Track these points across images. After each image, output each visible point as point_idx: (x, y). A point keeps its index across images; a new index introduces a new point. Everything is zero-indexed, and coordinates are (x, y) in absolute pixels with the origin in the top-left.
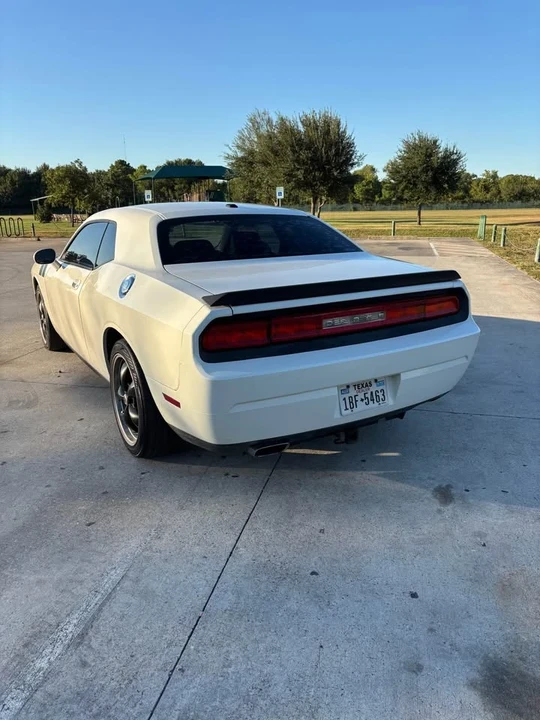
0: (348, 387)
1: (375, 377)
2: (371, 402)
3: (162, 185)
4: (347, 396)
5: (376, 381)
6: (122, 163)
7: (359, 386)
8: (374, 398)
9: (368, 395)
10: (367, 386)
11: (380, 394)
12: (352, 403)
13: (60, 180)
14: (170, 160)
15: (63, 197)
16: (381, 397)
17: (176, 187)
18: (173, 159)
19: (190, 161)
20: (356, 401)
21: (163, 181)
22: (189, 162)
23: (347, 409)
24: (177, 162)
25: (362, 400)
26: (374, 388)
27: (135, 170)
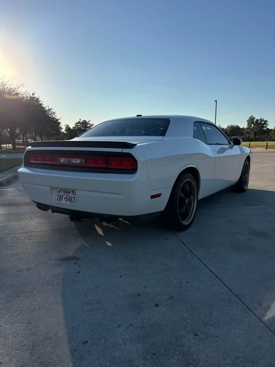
0: (61, 190)
2: (68, 201)
5: (73, 191)
7: (65, 191)
8: (70, 199)
9: (68, 197)
10: (68, 192)
11: (73, 199)
20: (62, 198)
23: (57, 200)
25: (65, 198)
26: (71, 195)
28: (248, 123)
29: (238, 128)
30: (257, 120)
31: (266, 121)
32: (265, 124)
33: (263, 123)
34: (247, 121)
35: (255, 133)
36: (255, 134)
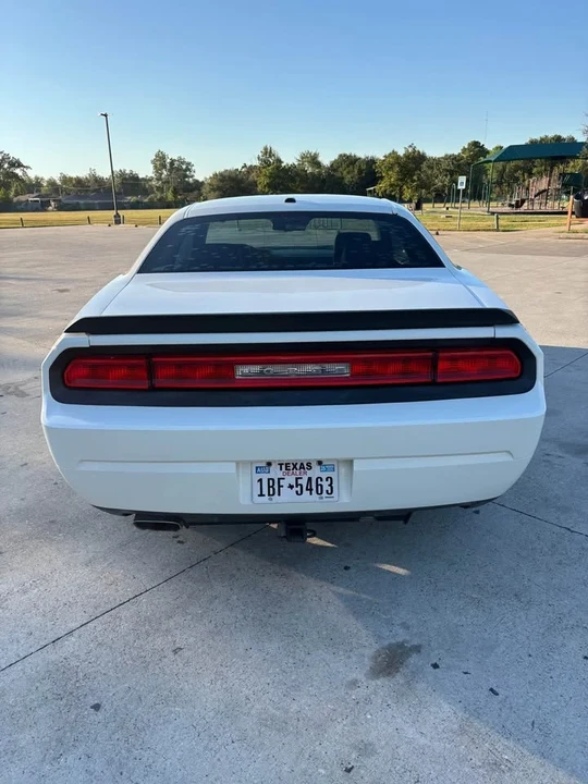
0: (269, 464)
1: (319, 458)
2: (306, 493)
3: (517, 168)
4: (265, 477)
5: (320, 463)
6: (476, 144)
7: (286, 466)
8: (314, 487)
9: (304, 482)
10: (302, 466)
11: (326, 485)
12: (274, 488)
13: (391, 168)
14: (534, 138)
15: (391, 185)
16: (326, 487)
17: (535, 170)
18: (537, 137)
19: (560, 137)
20: (280, 486)
21: (520, 163)
22: (558, 139)
23: (261, 495)
24: (542, 139)
25: (291, 487)
26: (315, 472)
27: (488, 152)
28: (155, 167)
29: (135, 178)
30: (172, 162)
31: (189, 164)
32: (188, 169)
33: (184, 167)
34: (153, 162)
35: (175, 189)
36: (175, 192)
